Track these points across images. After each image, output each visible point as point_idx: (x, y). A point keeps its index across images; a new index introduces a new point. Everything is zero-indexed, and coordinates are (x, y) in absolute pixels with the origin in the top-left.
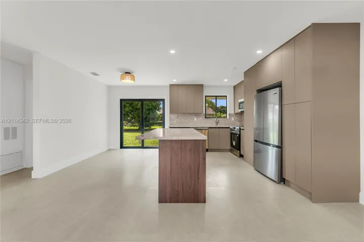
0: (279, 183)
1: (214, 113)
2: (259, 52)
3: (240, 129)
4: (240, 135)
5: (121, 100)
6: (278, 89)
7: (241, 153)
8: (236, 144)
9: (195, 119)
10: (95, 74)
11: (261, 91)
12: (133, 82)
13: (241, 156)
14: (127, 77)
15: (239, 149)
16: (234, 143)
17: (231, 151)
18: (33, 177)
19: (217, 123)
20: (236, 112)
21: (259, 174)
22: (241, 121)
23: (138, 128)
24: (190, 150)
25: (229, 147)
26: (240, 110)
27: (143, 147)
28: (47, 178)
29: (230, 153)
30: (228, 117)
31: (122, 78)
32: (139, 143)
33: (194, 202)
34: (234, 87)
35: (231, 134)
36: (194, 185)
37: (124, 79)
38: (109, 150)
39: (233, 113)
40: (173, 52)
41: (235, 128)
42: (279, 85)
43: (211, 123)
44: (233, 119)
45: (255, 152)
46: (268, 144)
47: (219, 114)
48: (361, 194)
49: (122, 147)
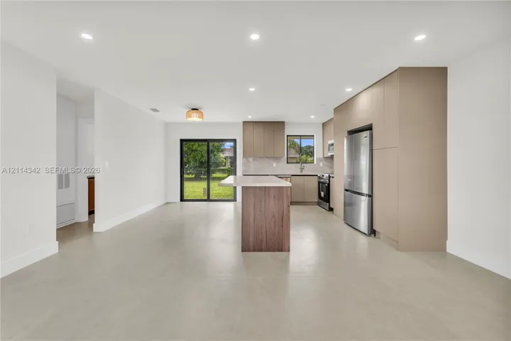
0: (369, 235)
1: (297, 156)
2: (349, 90)
3: (330, 177)
4: (329, 184)
5: (182, 141)
6: (368, 132)
7: (331, 206)
8: (324, 195)
9: (275, 165)
10: (155, 110)
11: (353, 132)
12: (200, 120)
13: (331, 209)
14: (195, 114)
15: (328, 201)
16: (322, 194)
17: (319, 204)
18: (94, 231)
19: (302, 169)
20: (325, 156)
21: (350, 228)
22: (332, 167)
23: (193, 176)
24: (274, 197)
25: (316, 199)
26: (330, 154)
27: (208, 200)
28: (112, 231)
29: (317, 206)
30: (315, 162)
31: (188, 116)
32: (204, 194)
33: (278, 251)
34: (323, 124)
35: (319, 182)
36: (278, 233)
37: (190, 117)
38: (167, 203)
39: (322, 156)
40: (252, 89)
41: (323, 176)
42: (369, 128)
43: (294, 169)
44: (321, 164)
45: (345, 205)
46: (361, 194)
47: (304, 157)
48: (447, 242)
49: (182, 199)
